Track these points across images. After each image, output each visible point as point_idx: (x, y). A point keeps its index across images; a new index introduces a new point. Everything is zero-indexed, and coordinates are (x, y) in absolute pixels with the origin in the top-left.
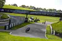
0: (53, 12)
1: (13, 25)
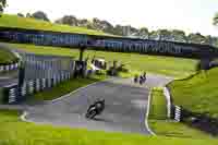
0: (173, 40)
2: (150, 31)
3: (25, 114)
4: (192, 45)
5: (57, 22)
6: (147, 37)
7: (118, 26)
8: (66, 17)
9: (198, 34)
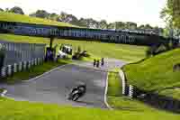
0: (127, 30)
1: (10, 70)
2: (108, 23)
3: (5, 92)
4: (142, 34)
5: (31, 15)
6: (105, 28)
7: (82, 19)
8: (39, 11)
9: (148, 26)
